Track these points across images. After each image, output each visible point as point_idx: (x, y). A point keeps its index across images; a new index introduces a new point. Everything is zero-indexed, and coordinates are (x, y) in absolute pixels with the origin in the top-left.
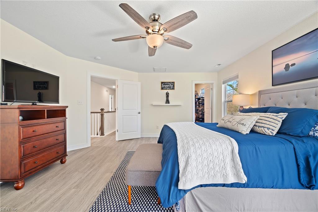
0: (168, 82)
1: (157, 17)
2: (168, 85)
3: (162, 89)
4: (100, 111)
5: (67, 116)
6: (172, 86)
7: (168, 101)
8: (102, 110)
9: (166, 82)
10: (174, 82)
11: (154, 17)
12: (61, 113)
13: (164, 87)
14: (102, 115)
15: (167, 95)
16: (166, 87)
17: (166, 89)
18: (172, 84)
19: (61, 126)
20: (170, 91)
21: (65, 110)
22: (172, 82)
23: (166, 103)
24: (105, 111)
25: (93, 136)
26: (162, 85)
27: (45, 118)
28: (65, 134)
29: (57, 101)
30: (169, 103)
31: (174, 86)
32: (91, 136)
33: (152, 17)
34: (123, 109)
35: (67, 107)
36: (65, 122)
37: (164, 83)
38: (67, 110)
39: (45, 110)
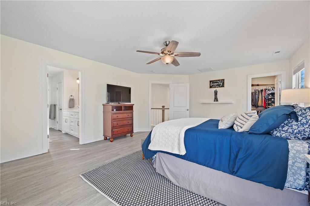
0: (217, 80)
1: (168, 43)
2: (217, 82)
3: (211, 87)
4: (162, 108)
5: (134, 110)
6: (221, 84)
7: (216, 99)
8: (163, 107)
9: (215, 81)
10: (224, 80)
11: (166, 44)
12: (131, 108)
13: (213, 85)
14: (163, 111)
15: (216, 93)
16: (215, 85)
17: (215, 87)
18: (221, 82)
19: (130, 115)
20: (219, 89)
21: (132, 107)
22: (222, 80)
23: (214, 101)
24: (165, 108)
25: (153, 125)
26: (210, 84)
27: (122, 110)
28: (132, 120)
29: (130, 102)
30: (217, 101)
31: (223, 84)
32: (151, 125)
33: (165, 44)
34: (174, 106)
35: (134, 105)
36: (132, 113)
37: (213, 81)
38: (134, 106)
39: (122, 106)
